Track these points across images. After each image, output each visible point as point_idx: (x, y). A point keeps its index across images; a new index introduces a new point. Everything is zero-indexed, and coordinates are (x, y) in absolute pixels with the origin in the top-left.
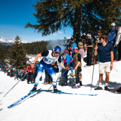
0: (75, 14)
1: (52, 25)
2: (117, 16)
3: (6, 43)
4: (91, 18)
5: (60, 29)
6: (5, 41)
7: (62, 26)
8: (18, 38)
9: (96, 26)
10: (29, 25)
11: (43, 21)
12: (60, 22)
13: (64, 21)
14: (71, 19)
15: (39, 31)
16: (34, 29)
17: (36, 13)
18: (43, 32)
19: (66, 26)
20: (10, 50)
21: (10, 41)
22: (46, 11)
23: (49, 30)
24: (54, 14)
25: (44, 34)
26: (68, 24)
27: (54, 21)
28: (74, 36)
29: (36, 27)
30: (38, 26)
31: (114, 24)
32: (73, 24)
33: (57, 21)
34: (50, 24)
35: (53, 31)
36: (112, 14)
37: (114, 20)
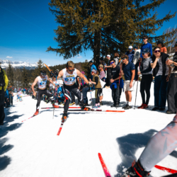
0: (95, 37)
2: (133, 39)
3: (29, 67)
4: (110, 41)
6: (28, 66)
7: (83, 49)
8: (40, 62)
9: (115, 49)
10: (51, 49)
11: (64, 45)
14: (91, 42)
16: (56, 53)
17: (57, 37)
18: (64, 55)
20: (33, 74)
21: (33, 65)
22: (66, 35)
24: (74, 37)
25: (65, 57)
27: (75, 45)
28: (94, 58)
29: (58, 51)
30: (59, 49)
31: (131, 47)
32: (93, 48)
34: (71, 47)
35: (74, 54)
36: (129, 38)
37: (131, 43)
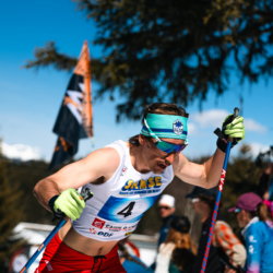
1: (176, 66)
5: (220, 91)
12: (224, 55)
13: (243, 51)
15: (101, 92)
19: (254, 78)
23: (154, 92)
26: (264, 69)
33: (207, 45)
